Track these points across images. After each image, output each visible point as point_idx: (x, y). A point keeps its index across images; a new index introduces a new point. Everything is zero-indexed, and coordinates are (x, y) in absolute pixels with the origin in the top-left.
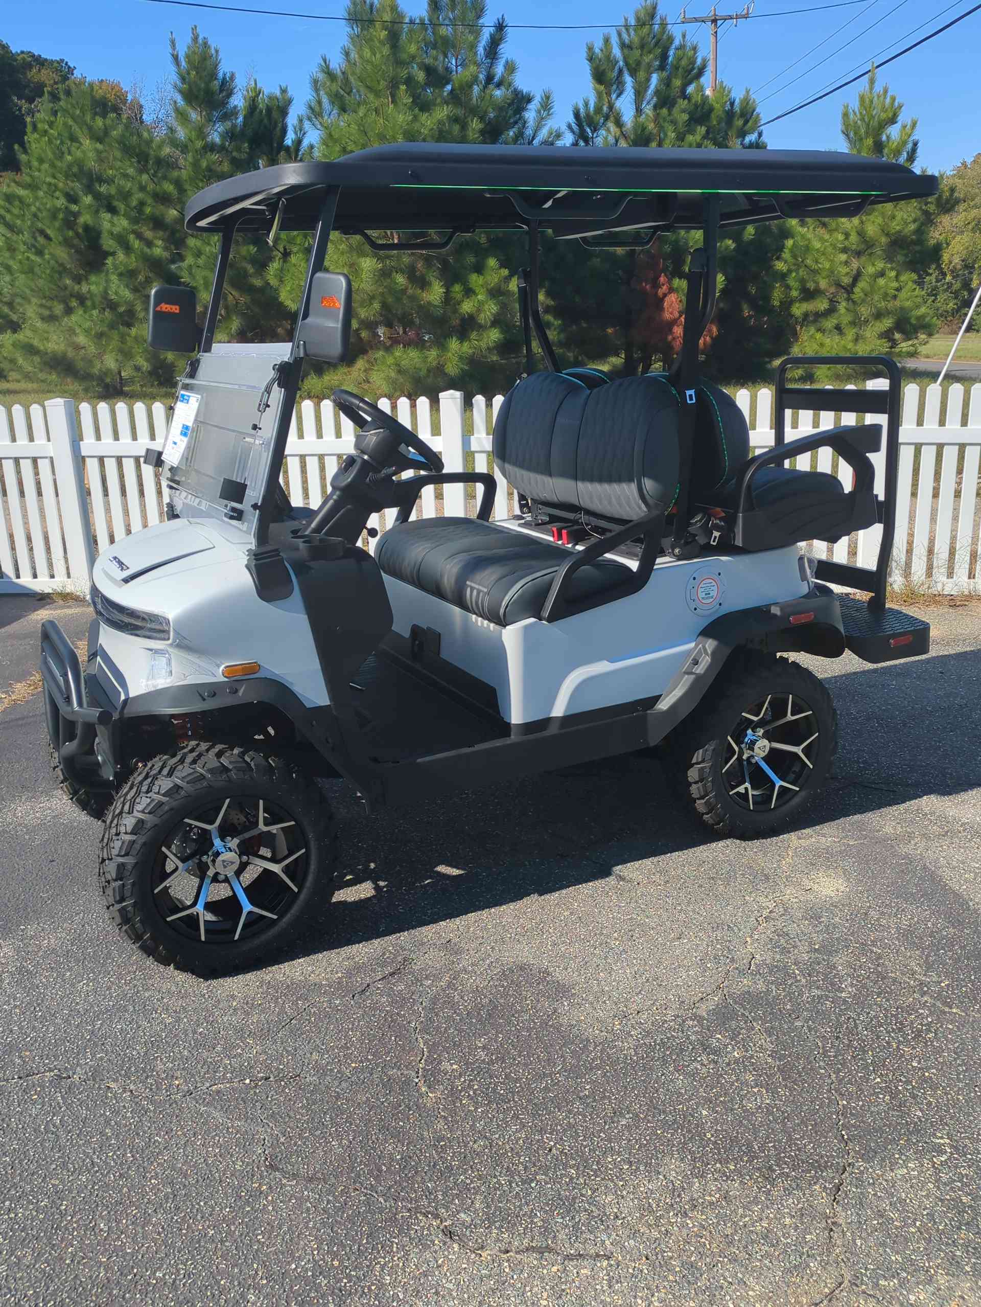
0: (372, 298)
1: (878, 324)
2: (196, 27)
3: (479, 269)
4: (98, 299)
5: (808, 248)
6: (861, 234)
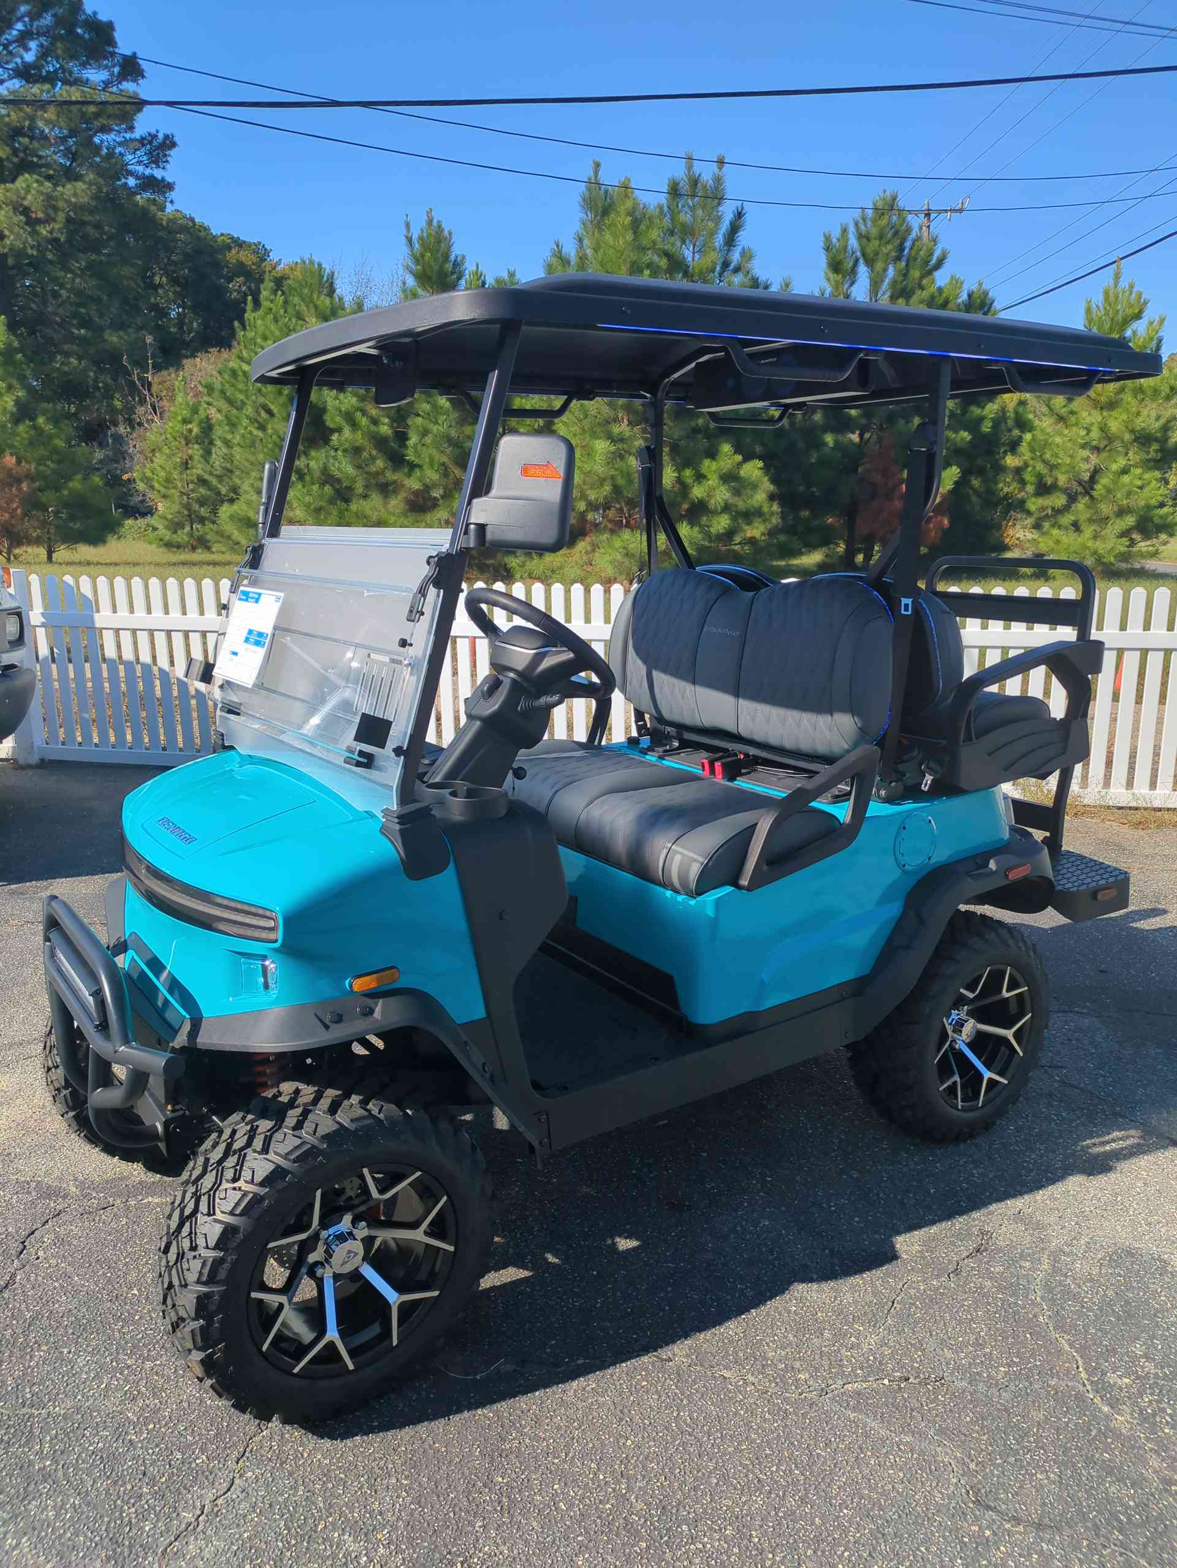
0: (602, 481)
1: (1118, 521)
2: (431, 210)
3: (712, 455)
4: (317, 474)
5: (1046, 444)
6: (1103, 429)
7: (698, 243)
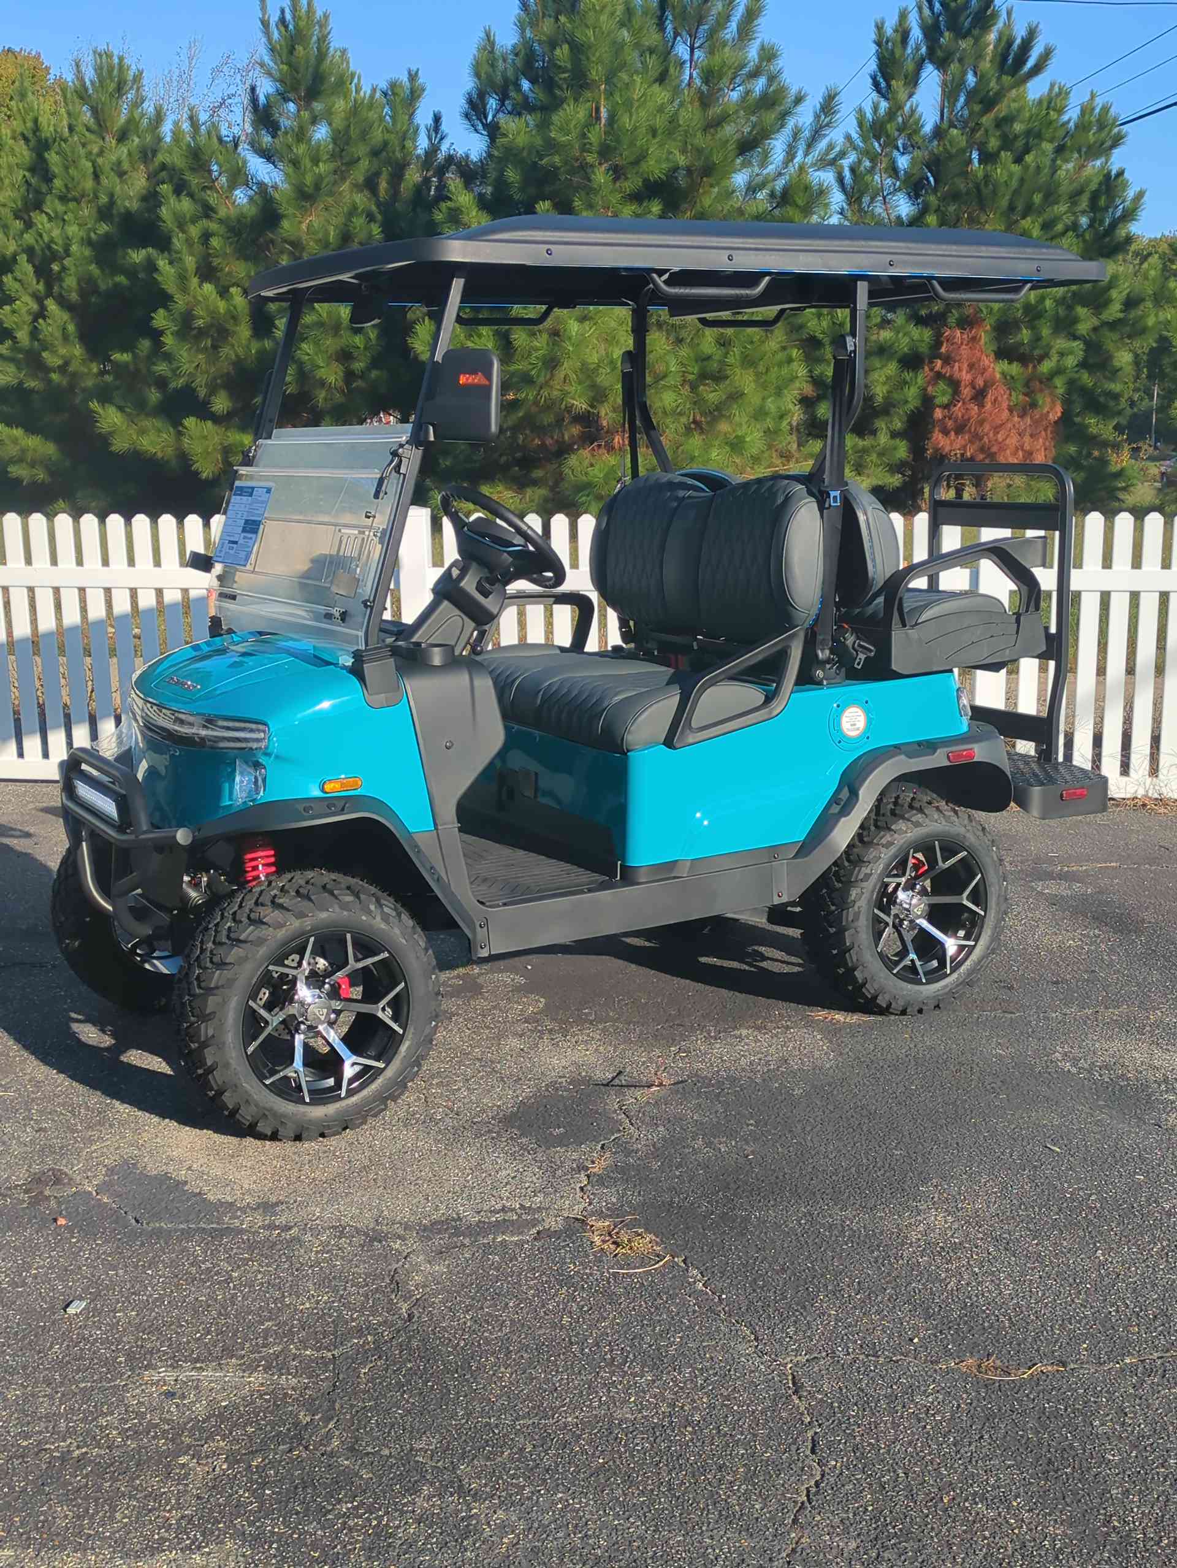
7: (700, 34)
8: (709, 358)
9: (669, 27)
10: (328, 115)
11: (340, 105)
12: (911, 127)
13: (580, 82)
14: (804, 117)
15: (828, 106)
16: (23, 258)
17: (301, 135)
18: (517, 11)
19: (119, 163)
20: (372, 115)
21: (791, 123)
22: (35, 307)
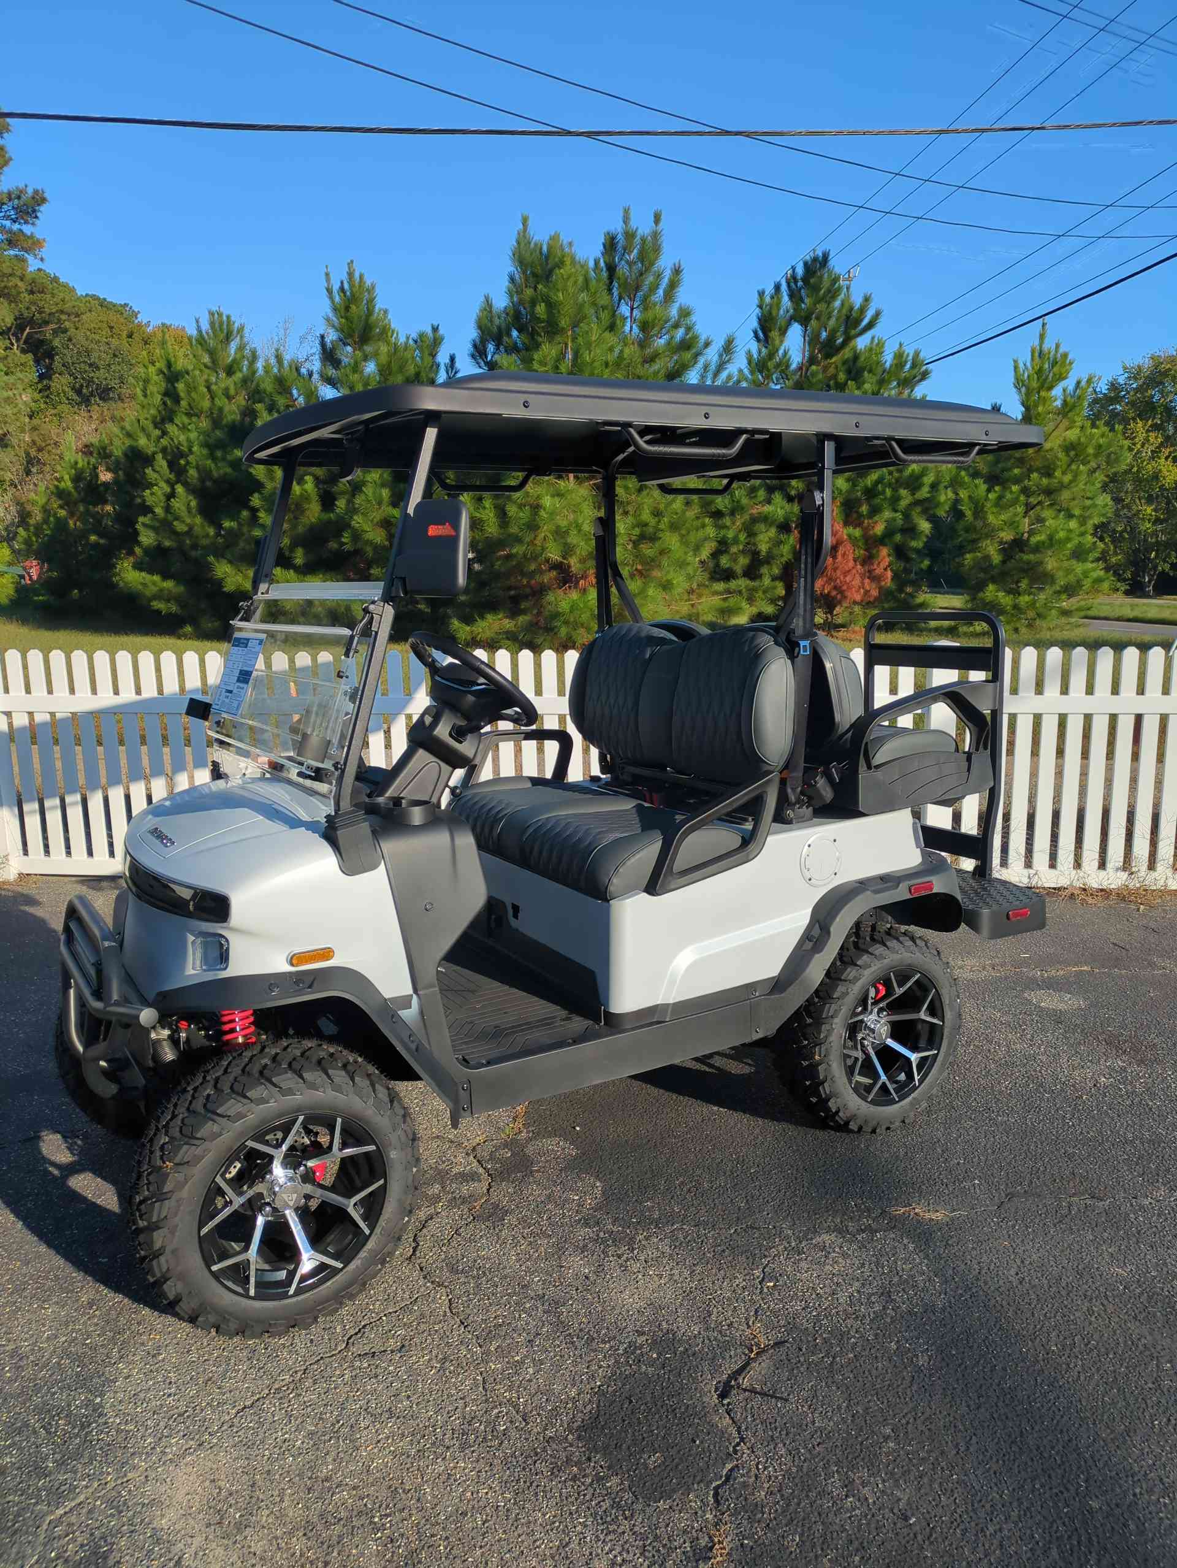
2: (352, 262)
7: (637, 299)
8: (646, 525)
9: (616, 292)
10: (376, 355)
11: (384, 349)
12: (782, 367)
13: (553, 329)
14: (712, 355)
15: (728, 348)
16: (159, 456)
17: (356, 368)
18: (507, 283)
19: (227, 389)
20: (408, 355)
21: (701, 361)
22: (168, 490)
